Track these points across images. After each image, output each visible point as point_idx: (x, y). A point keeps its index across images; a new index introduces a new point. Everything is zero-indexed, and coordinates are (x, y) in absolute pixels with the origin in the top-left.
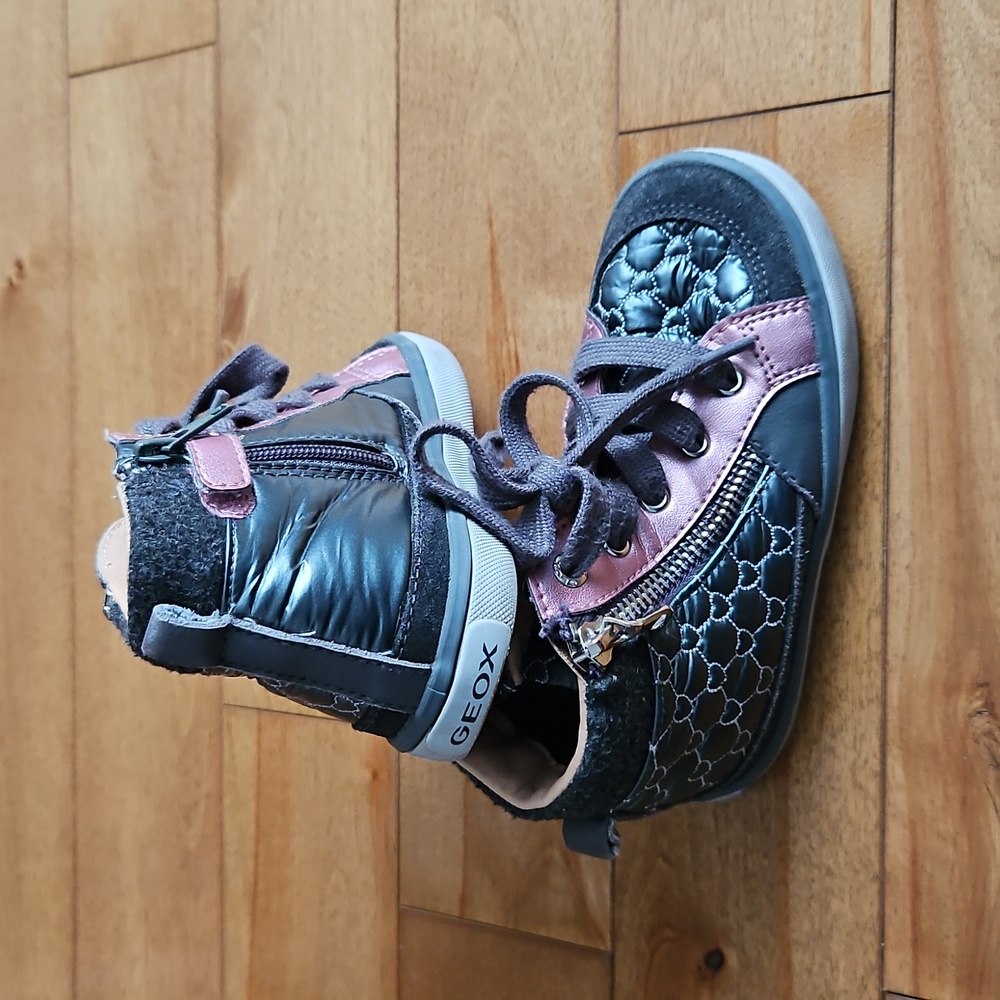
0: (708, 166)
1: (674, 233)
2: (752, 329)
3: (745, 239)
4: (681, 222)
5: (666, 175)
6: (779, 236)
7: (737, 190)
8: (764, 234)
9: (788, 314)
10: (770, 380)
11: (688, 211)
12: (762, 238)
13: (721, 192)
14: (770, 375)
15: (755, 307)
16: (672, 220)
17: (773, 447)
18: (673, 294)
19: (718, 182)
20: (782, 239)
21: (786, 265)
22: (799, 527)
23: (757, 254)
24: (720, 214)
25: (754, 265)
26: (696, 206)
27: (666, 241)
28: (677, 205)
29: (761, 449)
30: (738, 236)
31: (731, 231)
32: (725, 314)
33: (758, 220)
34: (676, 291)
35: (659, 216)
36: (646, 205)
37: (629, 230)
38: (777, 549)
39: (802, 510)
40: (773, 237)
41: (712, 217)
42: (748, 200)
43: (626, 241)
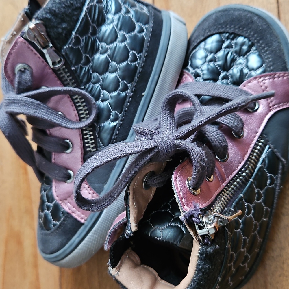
0: (246, 11)
1: (228, 38)
2: (264, 83)
3: (262, 44)
4: (231, 34)
5: (226, 13)
6: (278, 44)
7: (260, 22)
8: (271, 43)
9: (280, 79)
10: (270, 107)
11: (235, 29)
12: (270, 44)
13: (252, 22)
14: (271, 105)
15: (266, 73)
16: (227, 32)
17: (271, 138)
18: (225, 66)
19: (251, 18)
20: (279, 46)
21: (280, 57)
22: (279, 176)
23: (266, 51)
24: (251, 32)
25: (265, 56)
26: (239, 27)
27: (223, 42)
28: (230, 26)
29: (266, 138)
30: (258, 42)
31: (255, 39)
32: (250, 76)
33: (268, 36)
34: (227, 64)
35: (221, 30)
36: (215, 25)
37: (206, 35)
38: (270, 184)
39: (281, 167)
40: (275, 44)
41: (246, 33)
42: (265, 27)
43: (205, 39)
